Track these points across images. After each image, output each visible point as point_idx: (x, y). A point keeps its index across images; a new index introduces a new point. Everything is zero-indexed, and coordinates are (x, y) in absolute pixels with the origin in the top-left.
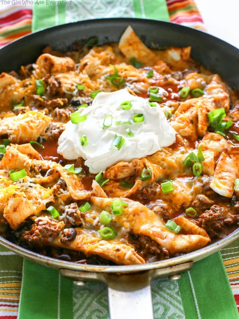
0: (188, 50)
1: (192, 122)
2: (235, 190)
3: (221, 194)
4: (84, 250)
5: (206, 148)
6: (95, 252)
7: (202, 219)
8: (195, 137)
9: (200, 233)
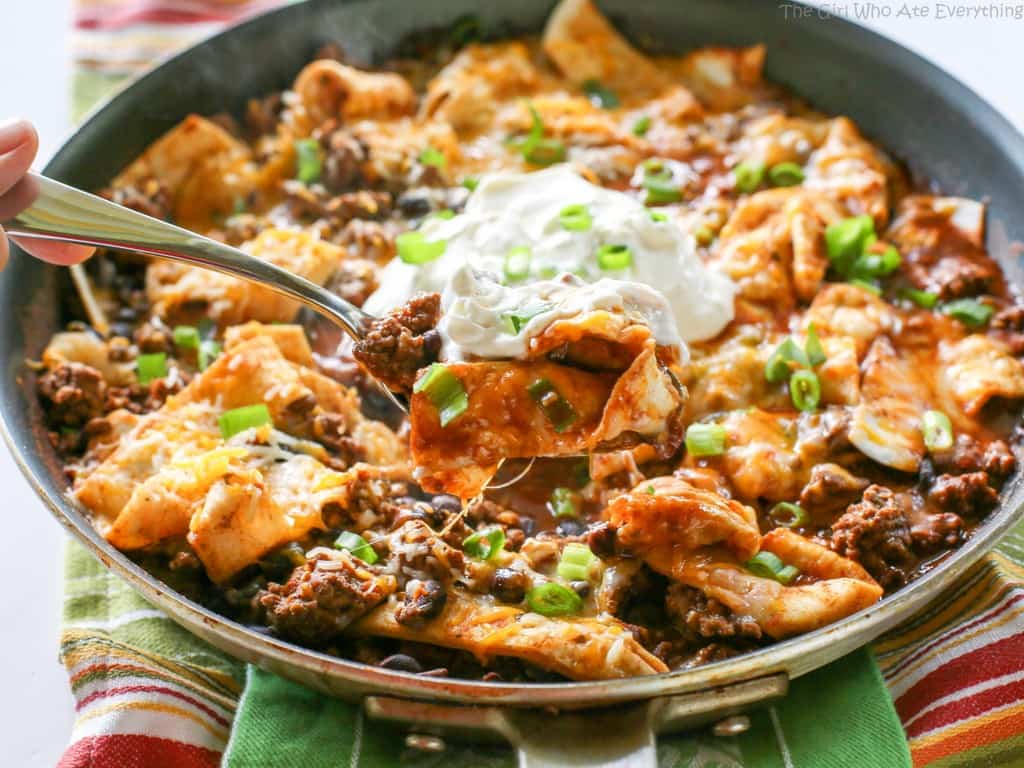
0: (754, 57)
1: (775, 257)
2: (926, 448)
3: (886, 462)
4: (474, 645)
5: (828, 332)
6: (510, 647)
7: (844, 532)
8: (788, 300)
9: (846, 572)
